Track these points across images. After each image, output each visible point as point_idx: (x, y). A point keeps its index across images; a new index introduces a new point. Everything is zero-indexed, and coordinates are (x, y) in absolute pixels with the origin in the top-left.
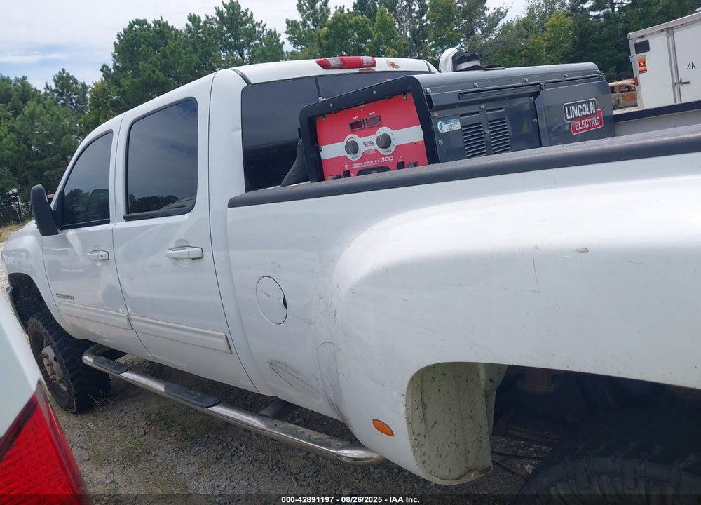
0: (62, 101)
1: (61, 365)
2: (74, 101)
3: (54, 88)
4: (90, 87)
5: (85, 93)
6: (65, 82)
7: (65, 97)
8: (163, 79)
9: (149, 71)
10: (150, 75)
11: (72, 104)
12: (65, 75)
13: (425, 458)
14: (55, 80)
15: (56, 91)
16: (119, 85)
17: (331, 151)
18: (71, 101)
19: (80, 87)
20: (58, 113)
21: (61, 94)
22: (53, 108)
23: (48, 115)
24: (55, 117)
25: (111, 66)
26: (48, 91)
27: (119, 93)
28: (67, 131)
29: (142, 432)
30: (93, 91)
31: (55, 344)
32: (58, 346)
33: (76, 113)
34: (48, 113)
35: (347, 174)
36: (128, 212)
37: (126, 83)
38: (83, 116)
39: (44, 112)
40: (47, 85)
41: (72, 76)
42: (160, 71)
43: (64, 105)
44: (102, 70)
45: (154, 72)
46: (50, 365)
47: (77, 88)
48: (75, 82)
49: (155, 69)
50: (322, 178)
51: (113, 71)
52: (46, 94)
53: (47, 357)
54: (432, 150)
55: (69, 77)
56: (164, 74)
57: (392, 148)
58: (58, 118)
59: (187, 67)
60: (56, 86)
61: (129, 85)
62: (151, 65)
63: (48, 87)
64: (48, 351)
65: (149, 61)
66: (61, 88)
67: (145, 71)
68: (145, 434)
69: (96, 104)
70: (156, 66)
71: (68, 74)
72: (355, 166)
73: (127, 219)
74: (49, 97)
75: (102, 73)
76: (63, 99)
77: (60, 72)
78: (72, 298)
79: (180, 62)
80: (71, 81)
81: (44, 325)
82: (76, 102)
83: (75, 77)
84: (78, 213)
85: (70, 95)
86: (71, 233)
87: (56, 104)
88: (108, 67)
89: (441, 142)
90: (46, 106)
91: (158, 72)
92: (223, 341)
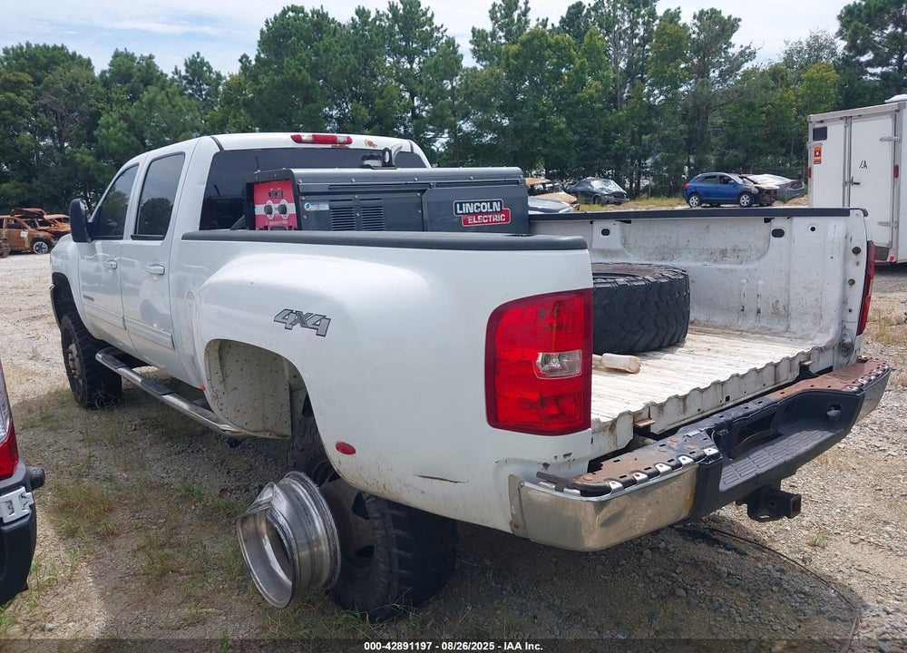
0: (190, 91)
1: (80, 360)
2: (204, 93)
3: (183, 73)
4: (225, 78)
5: (219, 84)
6: (197, 68)
7: (195, 87)
8: (310, 81)
9: (294, 70)
10: (294, 74)
11: (201, 96)
12: (198, 60)
13: (222, 407)
14: (186, 64)
15: (185, 78)
16: (256, 81)
17: (259, 210)
18: (201, 92)
19: (214, 76)
20: (181, 104)
21: (191, 83)
22: (176, 98)
23: (169, 106)
24: (177, 109)
25: (252, 58)
26: (176, 77)
27: (254, 91)
28: (188, 127)
29: (133, 428)
30: (227, 84)
31: (78, 340)
32: (80, 343)
33: (204, 107)
34: (170, 103)
35: (266, 228)
36: (135, 233)
37: (265, 80)
38: (211, 112)
39: (166, 101)
40: (176, 69)
41: (208, 63)
42: (307, 71)
43: (191, 96)
44: (240, 61)
45: (300, 71)
46: (73, 360)
47: (210, 78)
48: (210, 70)
49: (301, 68)
50: (253, 228)
51: (253, 63)
52: (173, 80)
53: (71, 353)
54: (300, 222)
55: (203, 63)
56: (312, 76)
57: (287, 215)
58: (180, 110)
59: (340, 70)
60: (187, 72)
61: (268, 84)
62: (297, 62)
63: (176, 72)
64: (73, 347)
65: (297, 57)
66: (191, 75)
67: (290, 69)
68: (135, 429)
69: (228, 101)
70: (304, 65)
71: (203, 59)
72: (272, 223)
73: (133, 238)
74: (176, 83)
75: (240, 64)
76: (192, 89)
77: (193, 56)
78: (92, 299)
79: (334, 62)
80: (205, 68)
81: (73, 323)
82: (206, 94)
83: (211, 64)
84: (113, 227)
85: (201, 85)
86: (98, 243)
87: (182, 94)
88: (247, 58)
89: (305, 217)
90: (170, 94)
91: (304, 72)
92: (169, 340)
